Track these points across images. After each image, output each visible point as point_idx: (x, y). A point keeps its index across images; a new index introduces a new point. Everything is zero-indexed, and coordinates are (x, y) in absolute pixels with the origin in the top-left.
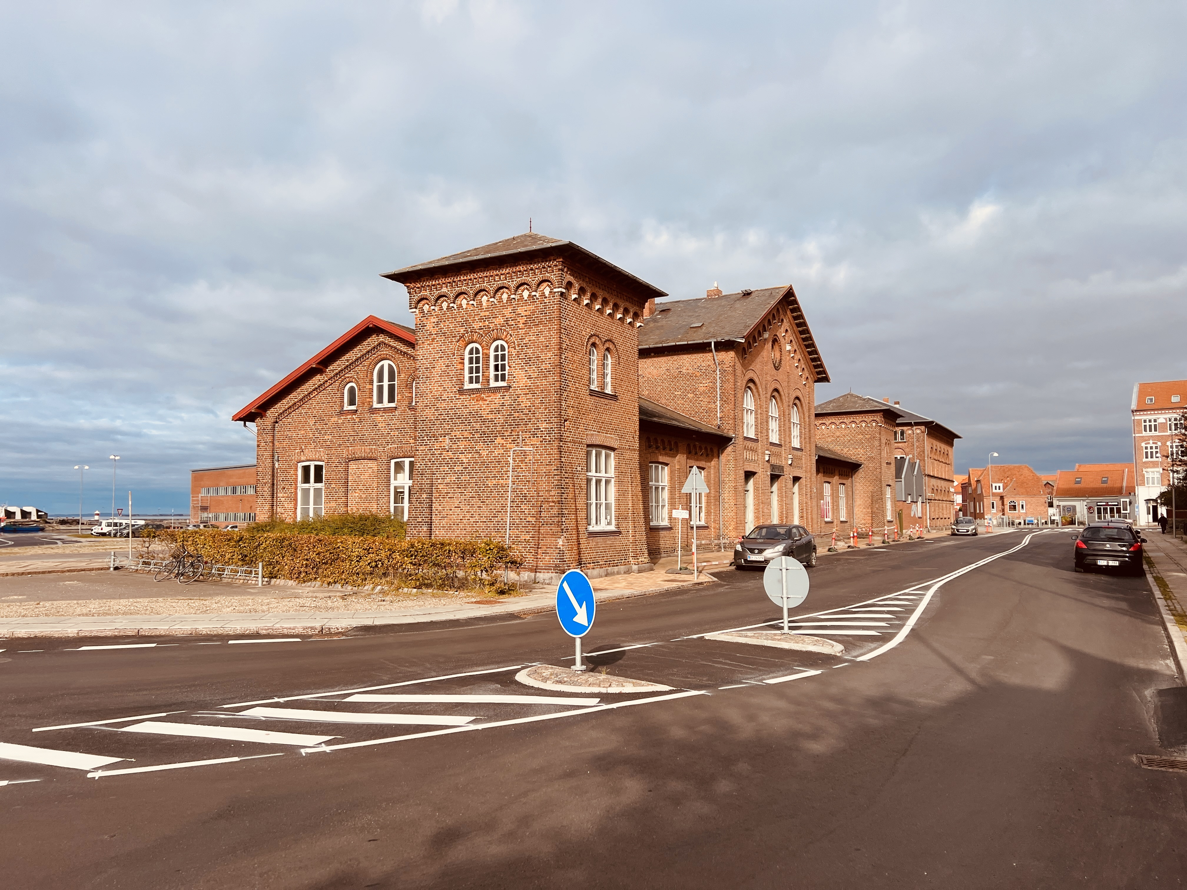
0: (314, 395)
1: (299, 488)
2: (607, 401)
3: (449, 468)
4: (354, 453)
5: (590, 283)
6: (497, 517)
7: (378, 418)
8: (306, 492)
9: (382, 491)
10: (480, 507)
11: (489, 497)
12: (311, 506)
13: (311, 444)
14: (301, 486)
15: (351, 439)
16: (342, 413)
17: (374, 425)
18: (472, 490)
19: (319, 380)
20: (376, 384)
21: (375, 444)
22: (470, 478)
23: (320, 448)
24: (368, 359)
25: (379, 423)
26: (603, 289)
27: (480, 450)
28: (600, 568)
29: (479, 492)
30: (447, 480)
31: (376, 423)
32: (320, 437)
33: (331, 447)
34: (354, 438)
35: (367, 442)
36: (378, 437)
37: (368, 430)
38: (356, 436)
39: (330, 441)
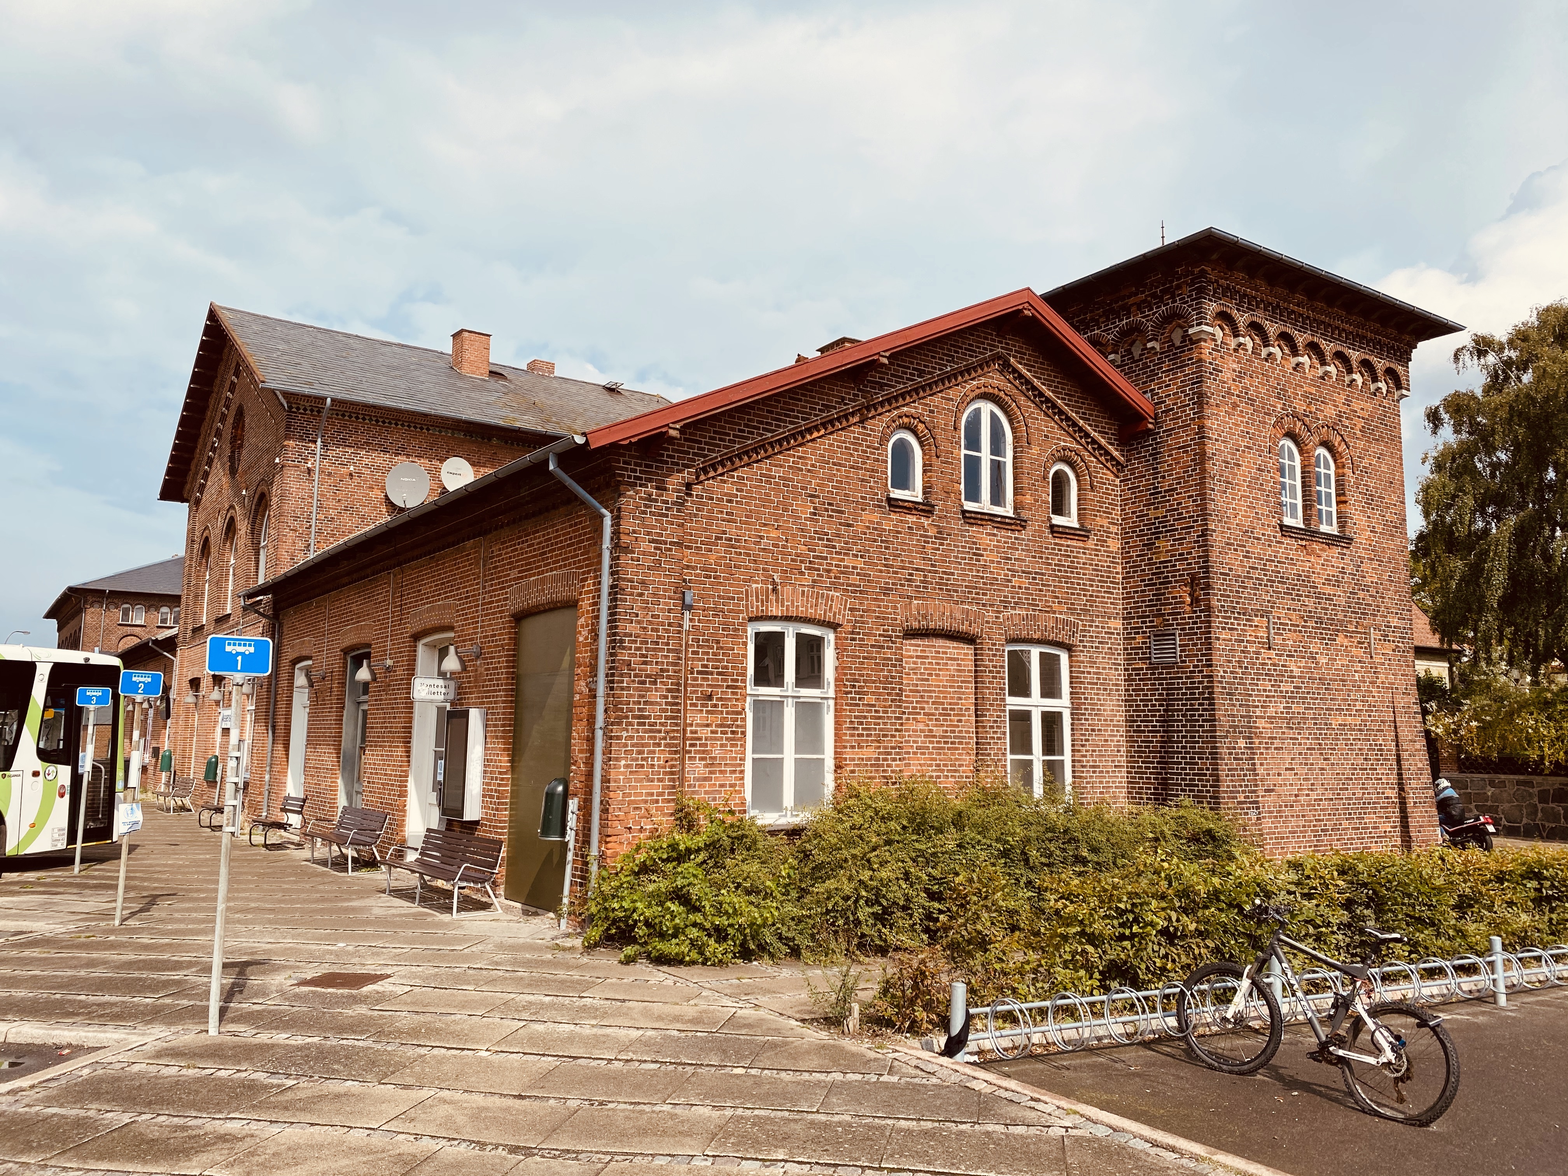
0: (815, 435)
3: (1272, 686)
6: (1347, 789)
8: (773, 712)
10: (1323, 769)
11: (1334, 749)
12: (786, 756)
14: (756, 690)
15: (918, 578)
16: (890, 503)
18: (1310, 734)
20: (963, 450)
21: (977, 601)
22: (1306, 709)
23: (829, 589)
24: (958, 385)
27: (1317, 653)
29: (1318, 739)
30: (1271, 711)
31: (977, 549)
32: (832, 559)
33: (861, 592)
34: (925, 576)
35: (957, 591)
36: (984, 584)
37: (960, 564)
38: (930, 571)
39: (858, 574)
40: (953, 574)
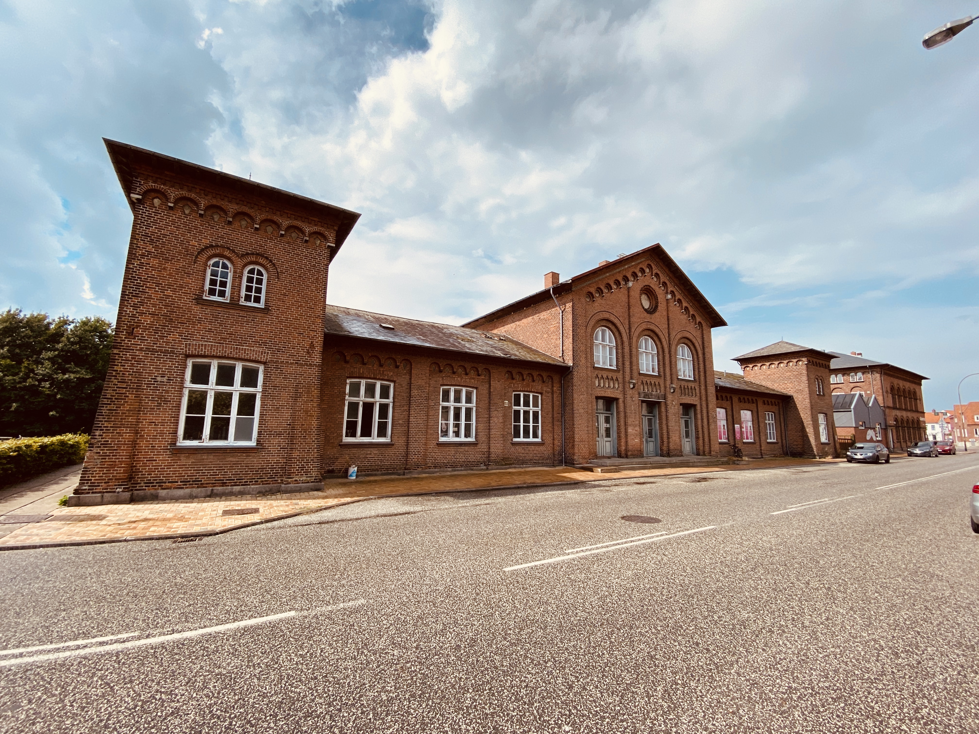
2: (242, 313)
5: (207, 195)
26: (237, 204)
28: (198, 487)
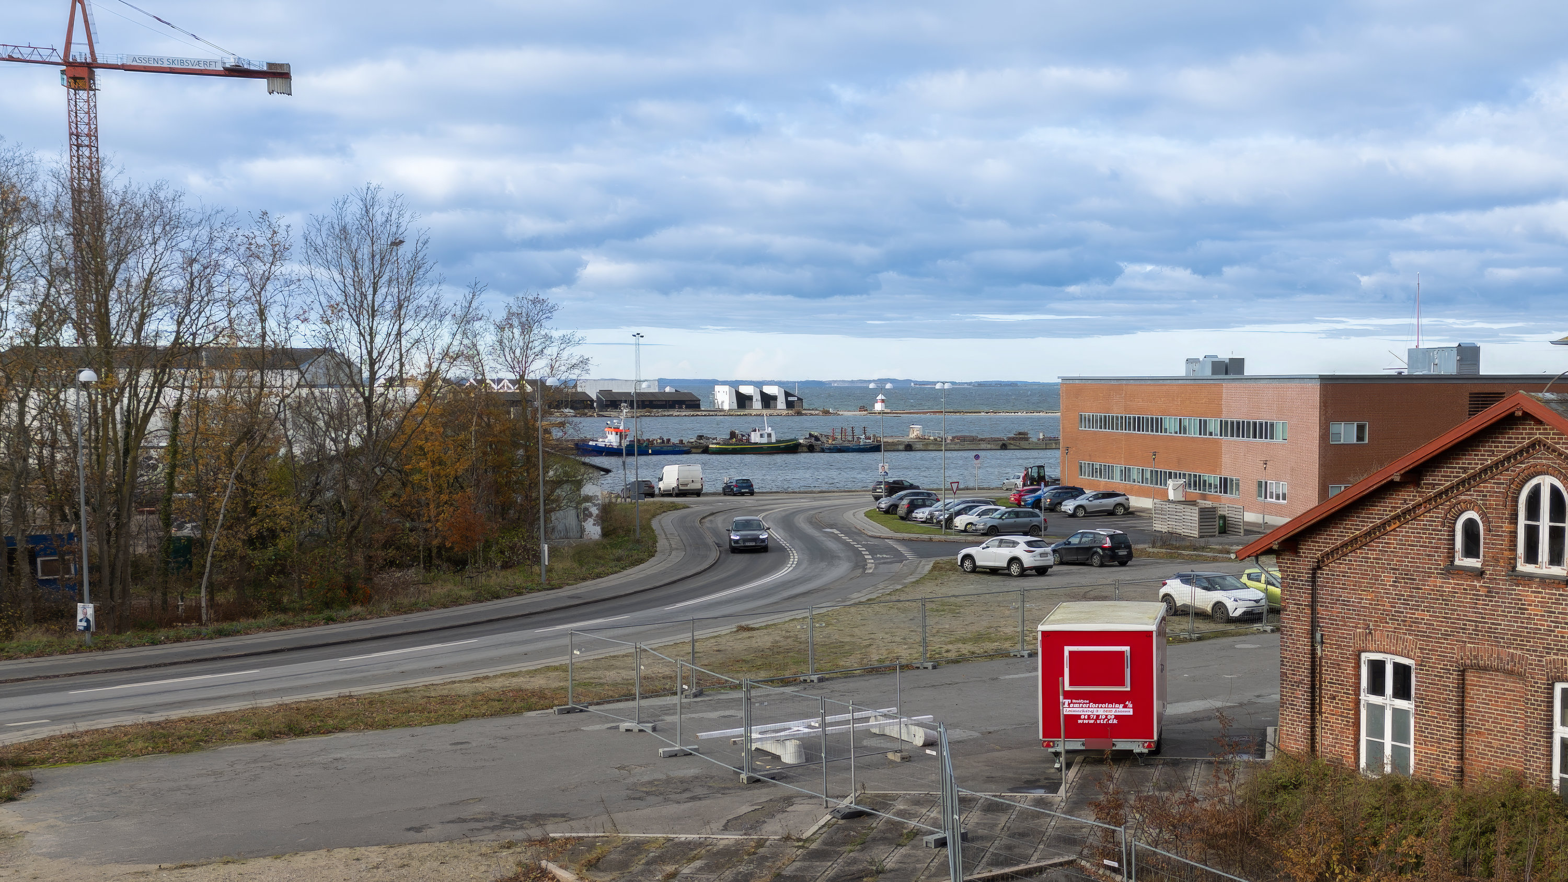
0: (1393, 526)
1: (1362, 702)
4: (1476, 657)
7: (1528, 594)
8: (1377, 713)
9: (1536, 744)
12: (1388, 742)
13: (1388, 623)
14: (1367, 698)
15: (1471, 627)
16: (1451, 570)
17: (1520, 609)
19: (1405, 500)
20: (1522, 521)
21: (1521, 647)
23: (1405, 634)
24: (1507, 470)
25: (1529, 605)
31: (1522, 604)
32: (1407, 613)
33: (1427, 637)
34: (1477, 626)
35: (1503, 638)
36: (1528, 633)
37: (1507, 616)
38: (1480, 622)
39: (1425, 624)
40: (1500, 625)
